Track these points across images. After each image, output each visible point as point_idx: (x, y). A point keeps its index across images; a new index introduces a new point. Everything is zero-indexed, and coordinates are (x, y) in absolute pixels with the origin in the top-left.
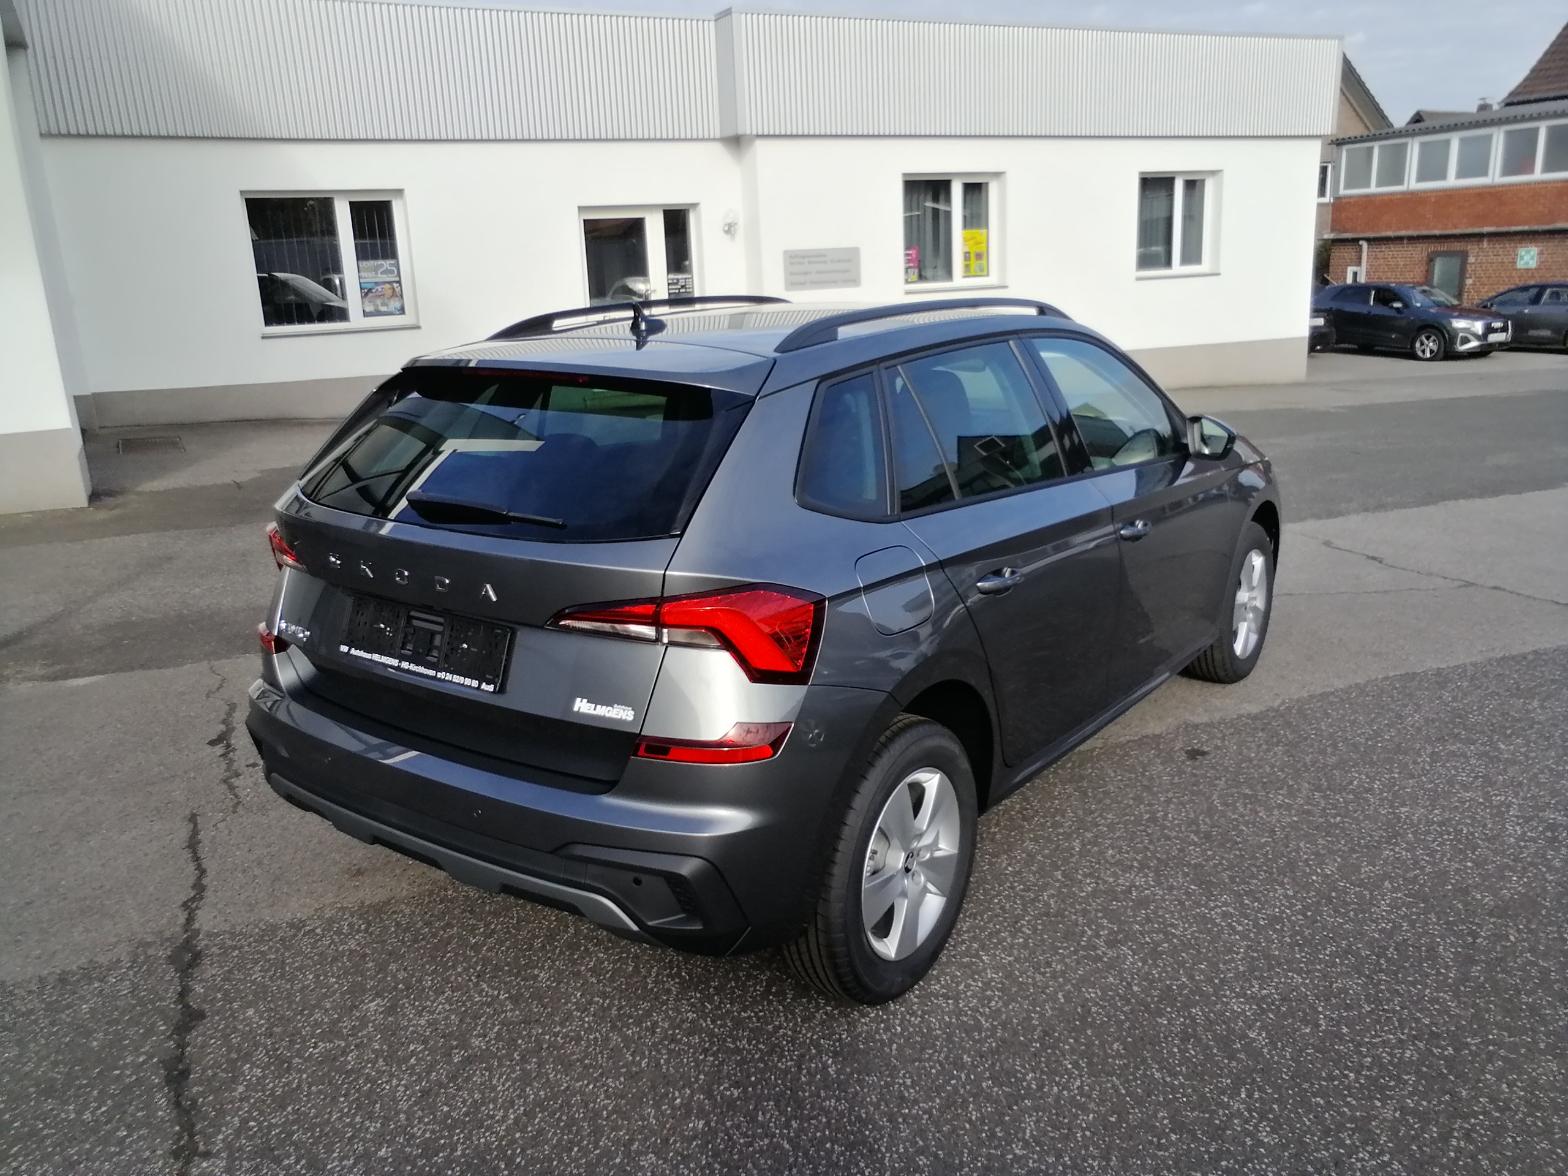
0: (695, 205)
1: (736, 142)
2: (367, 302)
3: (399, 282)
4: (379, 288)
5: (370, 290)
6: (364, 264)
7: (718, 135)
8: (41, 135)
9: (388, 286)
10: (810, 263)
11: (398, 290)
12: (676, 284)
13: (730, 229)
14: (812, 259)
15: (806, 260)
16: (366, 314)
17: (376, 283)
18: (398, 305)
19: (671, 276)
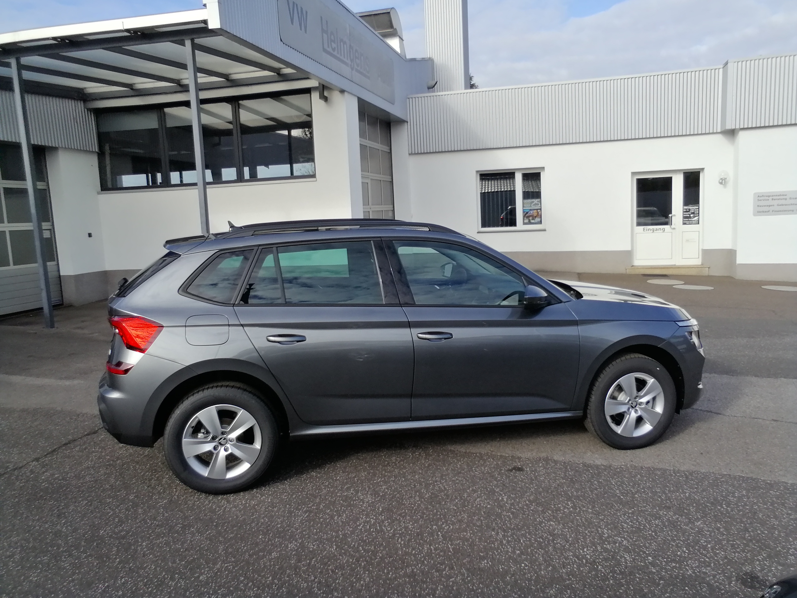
0: (703, 169)
1: (731, 133)
2: (525, 218)
3: (541, 209)
4: (531, 212)
5: (527, 213)
6: (526, 201)
7: (719, 130)
8: (409, 154)
9: (535, 211)
10: (773, 199)
11: (539, 213)
12: (689, 211)
13: (723, 182)
14: (774, 198)
15: (771, 198)
16: (524, 224)
17: (530, 210)
18: (539, 220)
19: (686, 207)
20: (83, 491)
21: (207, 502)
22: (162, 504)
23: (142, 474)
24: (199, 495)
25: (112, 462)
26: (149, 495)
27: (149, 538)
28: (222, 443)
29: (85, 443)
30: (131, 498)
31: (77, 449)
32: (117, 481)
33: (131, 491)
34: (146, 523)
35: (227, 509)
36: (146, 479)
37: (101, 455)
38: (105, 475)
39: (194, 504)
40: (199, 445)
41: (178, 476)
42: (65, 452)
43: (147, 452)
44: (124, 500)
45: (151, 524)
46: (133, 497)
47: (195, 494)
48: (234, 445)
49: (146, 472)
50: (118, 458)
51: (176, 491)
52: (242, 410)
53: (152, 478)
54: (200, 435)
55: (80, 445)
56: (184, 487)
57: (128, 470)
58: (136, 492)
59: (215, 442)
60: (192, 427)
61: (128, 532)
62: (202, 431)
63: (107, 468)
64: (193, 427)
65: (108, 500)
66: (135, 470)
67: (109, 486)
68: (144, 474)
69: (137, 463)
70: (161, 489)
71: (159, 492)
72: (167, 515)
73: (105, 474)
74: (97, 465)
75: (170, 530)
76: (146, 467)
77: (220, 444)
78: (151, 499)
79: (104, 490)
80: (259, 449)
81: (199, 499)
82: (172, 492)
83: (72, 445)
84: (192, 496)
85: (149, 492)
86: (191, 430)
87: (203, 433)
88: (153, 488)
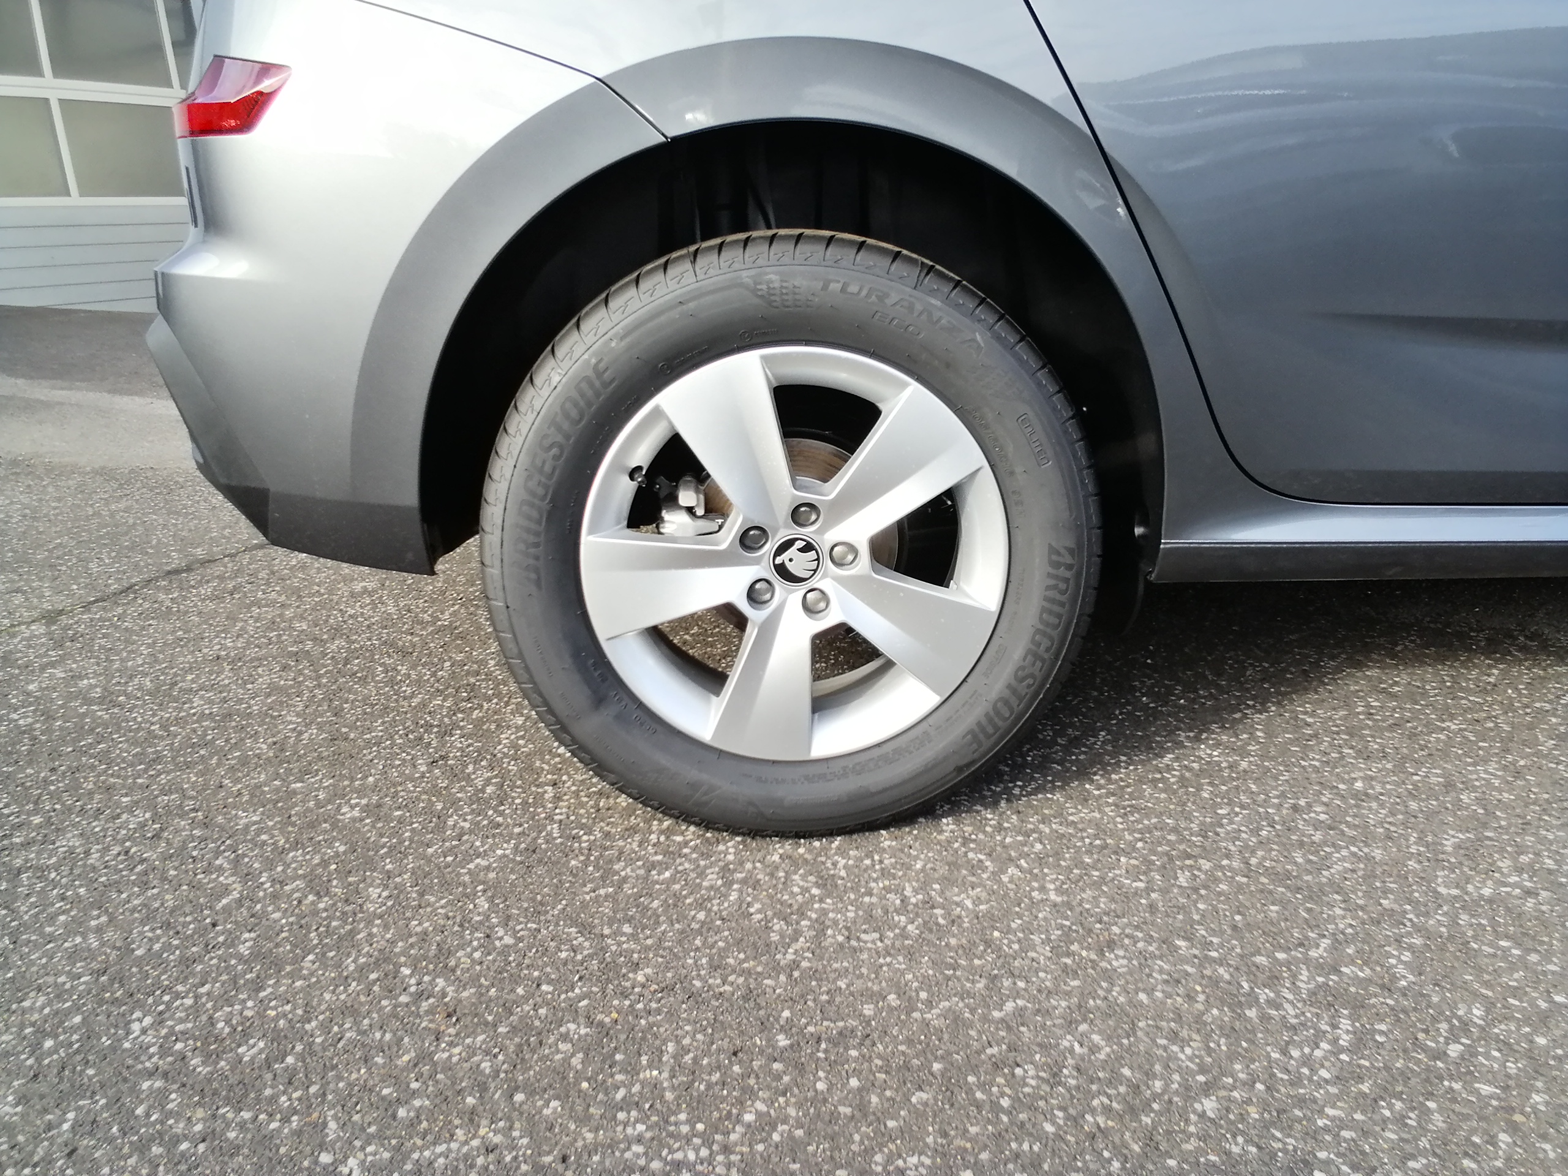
20: (158, 759)
21: (712, 878)
22: (488, 868)
23: (415, 702)
24: (668, 833)
25: (309, 645)
26: (429, 810)
27: (390, 1106)
28: (793, 568)
29: (237, 574)
30: (348, 814)
31: (206, 590)
32: (308, 726)
33: (352, 779)
34: (392, 985)
35: (834, 937)
36: (428, 727)
37: (281, 615)
38: (269, 695)
39: (647, 888)
40: (673, 573)
41: (562, 731)
42: (162, 596)
43: (447, 615)
44: (312, 825)
45: (419, 996)
46: (356, 813)
47: (649, 822)
48: (854, 585)
49: (433, 697)
50: (336, 632)
51: (557, 798)
52: (914, 388)
53: (455, 725)
54: (674, 521)
55: (221, 578)
56: (598, 784)
57: (363, 681)
58: (375, 788)
59: (757, 561)
60: (633, 473)
61: (279, 1041)
62: (687, 497)
63: (285, 668)
64: (639, 468)
65: (244, 818)
66: (392, 682)
67: (269, 747)
68: (424, 704)
69: (405, 653)
70: (488, 782)
71: (477, 797)
72: (509, 940)
73: (273, 689)
74: (252, 652)
75: (518, 1062)
76: (434, 674)
77: (782, 571)
78: (441, 828)
79: (244, 761)
80: (988, 613)
81: (672, 854)
82: (539, 798)
83: (193, 578)
84: (633, 830)
85: (435, 791)
86: (626, 488)
87: (690, 510)
88: (454, 775)
